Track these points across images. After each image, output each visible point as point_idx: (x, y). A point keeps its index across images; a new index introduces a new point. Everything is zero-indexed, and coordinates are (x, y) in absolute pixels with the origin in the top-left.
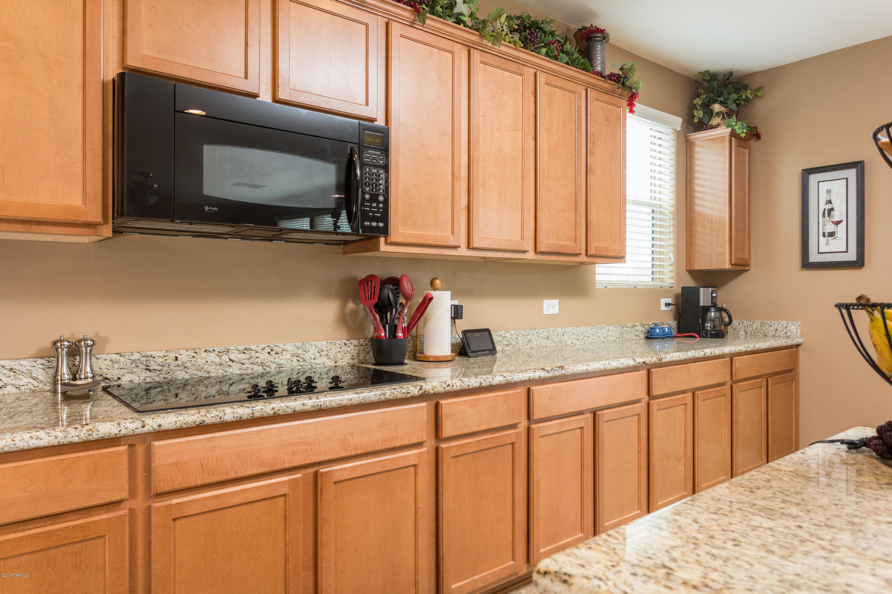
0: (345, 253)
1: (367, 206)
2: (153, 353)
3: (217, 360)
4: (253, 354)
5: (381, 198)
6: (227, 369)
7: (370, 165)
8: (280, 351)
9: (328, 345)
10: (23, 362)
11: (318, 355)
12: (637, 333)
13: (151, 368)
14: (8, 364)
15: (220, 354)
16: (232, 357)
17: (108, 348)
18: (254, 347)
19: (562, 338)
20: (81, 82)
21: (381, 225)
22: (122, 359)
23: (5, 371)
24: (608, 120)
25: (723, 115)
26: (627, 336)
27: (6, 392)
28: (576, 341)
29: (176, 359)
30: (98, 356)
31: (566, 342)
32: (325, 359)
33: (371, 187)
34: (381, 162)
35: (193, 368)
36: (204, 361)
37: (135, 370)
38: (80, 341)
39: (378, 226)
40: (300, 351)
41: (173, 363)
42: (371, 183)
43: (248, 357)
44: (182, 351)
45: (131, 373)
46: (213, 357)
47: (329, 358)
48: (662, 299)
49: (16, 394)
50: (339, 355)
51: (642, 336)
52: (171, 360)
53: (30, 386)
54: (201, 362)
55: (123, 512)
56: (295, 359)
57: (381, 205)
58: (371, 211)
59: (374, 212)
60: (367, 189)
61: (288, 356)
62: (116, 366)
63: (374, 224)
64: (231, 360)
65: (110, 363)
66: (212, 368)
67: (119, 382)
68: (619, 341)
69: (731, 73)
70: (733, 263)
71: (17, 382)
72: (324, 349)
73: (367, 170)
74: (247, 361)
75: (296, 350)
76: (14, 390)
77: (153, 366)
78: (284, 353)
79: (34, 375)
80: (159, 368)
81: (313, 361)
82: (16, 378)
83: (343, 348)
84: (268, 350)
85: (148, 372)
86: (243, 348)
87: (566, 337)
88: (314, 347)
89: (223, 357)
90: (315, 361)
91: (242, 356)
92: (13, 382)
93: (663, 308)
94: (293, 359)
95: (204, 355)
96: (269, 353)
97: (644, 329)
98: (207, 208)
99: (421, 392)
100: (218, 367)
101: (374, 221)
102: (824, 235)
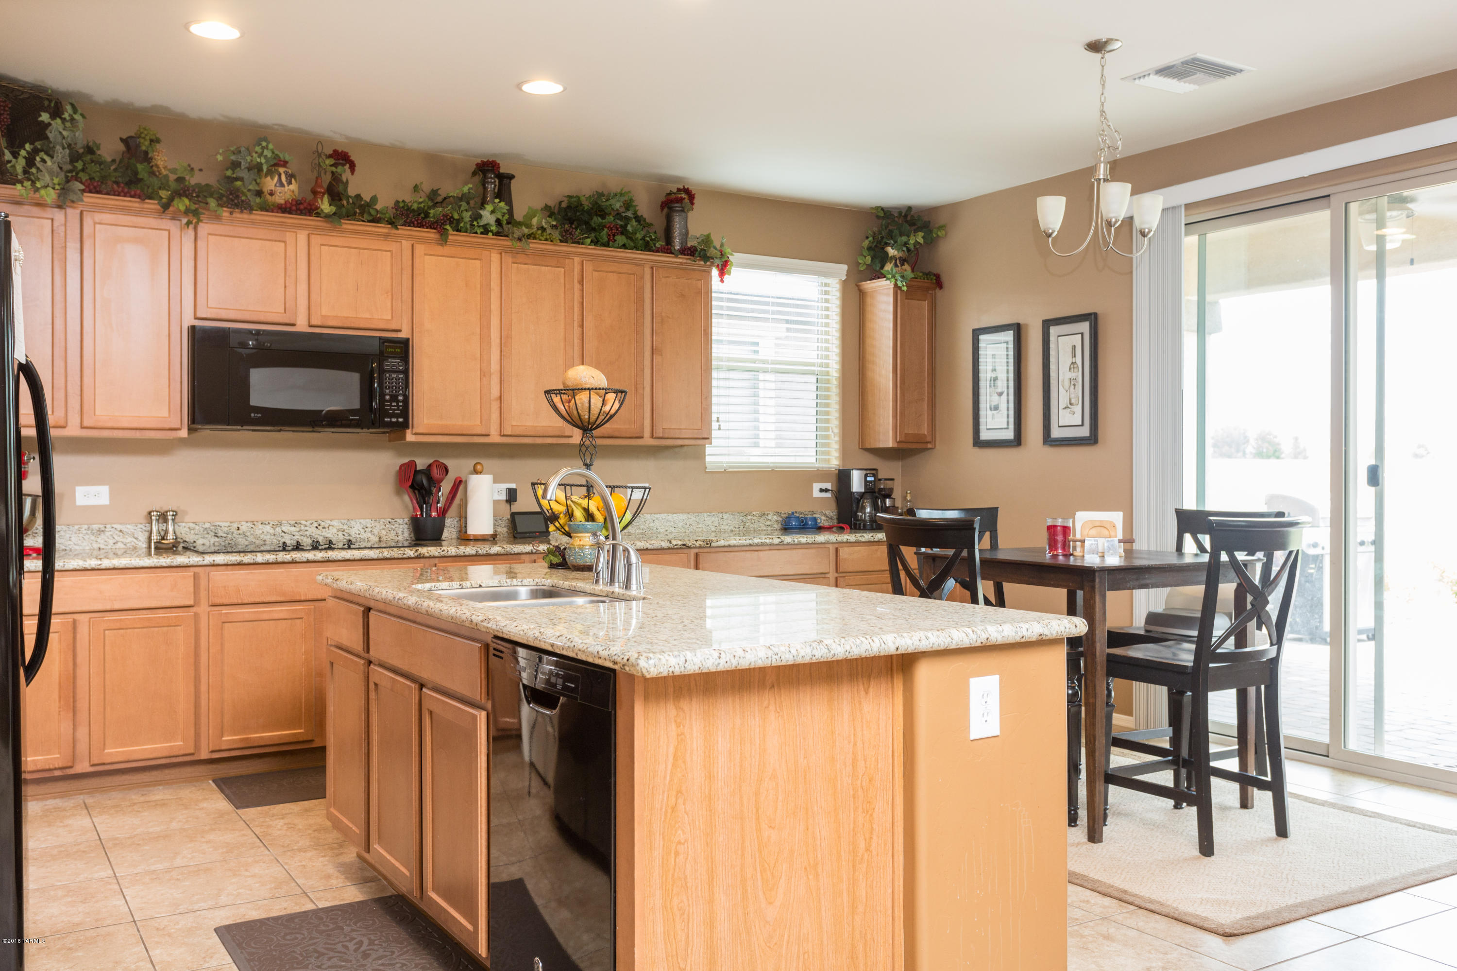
0: (390, 441)
1: (388, 405)
2: (220, 524)
3: (272, 531)
4: (303, 528)
5: (401, 398)
6: (280, 539)
7: (389, 371)
8: (327, 526)
9: (372, 522)
10: (128, 526)
11: (362, 531)
12: (768, 523)
13: (219, 535)
14: (119, 527)
15: (274, 526)
16: (284, 529)
17: (187, 519)
18: (303, 522)
19: (652, 525)
20: (167, 333)
21: (401, 420)
22: (197, 527)
23: (117, 532)
24: (683, 296)
25: (896, 260)
26: (752, 525)
27: (117, 547)
28: (672, 529)
29: (238, 529)
30: (179, 524)
31: (657, 529)
32: (369, 535)
33: (391, 389)
34: (401, 368)
35: (252, 536)
36: (261, 532)
37: (207, 536)
38: (167, 512)
39: (397, 421)
40: (345, 527)
41: (236, 532)
42: (391, 386)
43: (298, 530)
44: (243, 523)
45: (204, 538)
46: (268, 528)
47: (374, 534)
48: (814, 484)
49: (124, 549)
50: (384, 532)
51: (777, 526)
52: (234, 529)
53: (133, 543)
54: (258, 532)
55: (191, 612)
56: (340, 533)
57: (401, 404)
58: (391, 409)
59: (394, 410)
60: (387, 391)
61: (335, 530)
62: (192, 532)
63: (394, 420)
64: (283, 531)
65: (188, 530)
66: (267, 538)
67: (195, 545)
68: (739, 531)
69: (910, 208)
70: (898, 440)
71: (125, 540)
72: (369, 525)
73: (388, 375)
74: (297, 533)
75: (341, 526)
76: (123, 546)
77: (220, 534)
78: (330, 528)
79: (136, 536)
80: (225, 535)
81: (357, 536)
82: (124, 538)
83: (387, 526)
84: (315, 524)
85: (216, 538)
86: (294, 522)
87: (657, 523)
88: (358, 524)
89: (277, 529)
90: (360, 536)
91: (293, 529)
92: (121, 540)
93: (816, 494)
94: (338, 533)
95: (261, 526)
96: (317, 527)
97: (781, 519)
98: (253, 415)
99: (416, 554)
100: (273, 537)
101: (394, 417)
102: (991, 409)
